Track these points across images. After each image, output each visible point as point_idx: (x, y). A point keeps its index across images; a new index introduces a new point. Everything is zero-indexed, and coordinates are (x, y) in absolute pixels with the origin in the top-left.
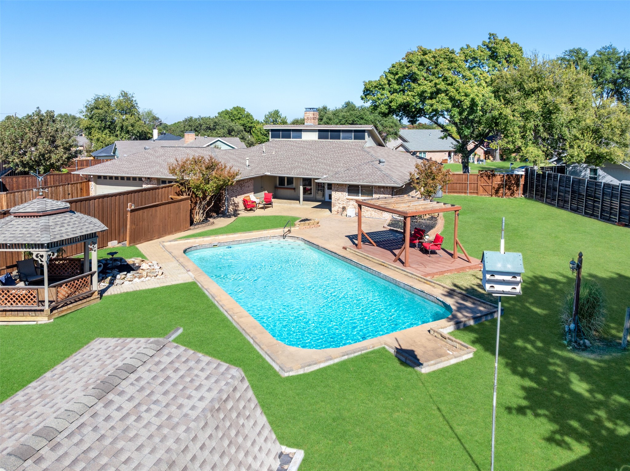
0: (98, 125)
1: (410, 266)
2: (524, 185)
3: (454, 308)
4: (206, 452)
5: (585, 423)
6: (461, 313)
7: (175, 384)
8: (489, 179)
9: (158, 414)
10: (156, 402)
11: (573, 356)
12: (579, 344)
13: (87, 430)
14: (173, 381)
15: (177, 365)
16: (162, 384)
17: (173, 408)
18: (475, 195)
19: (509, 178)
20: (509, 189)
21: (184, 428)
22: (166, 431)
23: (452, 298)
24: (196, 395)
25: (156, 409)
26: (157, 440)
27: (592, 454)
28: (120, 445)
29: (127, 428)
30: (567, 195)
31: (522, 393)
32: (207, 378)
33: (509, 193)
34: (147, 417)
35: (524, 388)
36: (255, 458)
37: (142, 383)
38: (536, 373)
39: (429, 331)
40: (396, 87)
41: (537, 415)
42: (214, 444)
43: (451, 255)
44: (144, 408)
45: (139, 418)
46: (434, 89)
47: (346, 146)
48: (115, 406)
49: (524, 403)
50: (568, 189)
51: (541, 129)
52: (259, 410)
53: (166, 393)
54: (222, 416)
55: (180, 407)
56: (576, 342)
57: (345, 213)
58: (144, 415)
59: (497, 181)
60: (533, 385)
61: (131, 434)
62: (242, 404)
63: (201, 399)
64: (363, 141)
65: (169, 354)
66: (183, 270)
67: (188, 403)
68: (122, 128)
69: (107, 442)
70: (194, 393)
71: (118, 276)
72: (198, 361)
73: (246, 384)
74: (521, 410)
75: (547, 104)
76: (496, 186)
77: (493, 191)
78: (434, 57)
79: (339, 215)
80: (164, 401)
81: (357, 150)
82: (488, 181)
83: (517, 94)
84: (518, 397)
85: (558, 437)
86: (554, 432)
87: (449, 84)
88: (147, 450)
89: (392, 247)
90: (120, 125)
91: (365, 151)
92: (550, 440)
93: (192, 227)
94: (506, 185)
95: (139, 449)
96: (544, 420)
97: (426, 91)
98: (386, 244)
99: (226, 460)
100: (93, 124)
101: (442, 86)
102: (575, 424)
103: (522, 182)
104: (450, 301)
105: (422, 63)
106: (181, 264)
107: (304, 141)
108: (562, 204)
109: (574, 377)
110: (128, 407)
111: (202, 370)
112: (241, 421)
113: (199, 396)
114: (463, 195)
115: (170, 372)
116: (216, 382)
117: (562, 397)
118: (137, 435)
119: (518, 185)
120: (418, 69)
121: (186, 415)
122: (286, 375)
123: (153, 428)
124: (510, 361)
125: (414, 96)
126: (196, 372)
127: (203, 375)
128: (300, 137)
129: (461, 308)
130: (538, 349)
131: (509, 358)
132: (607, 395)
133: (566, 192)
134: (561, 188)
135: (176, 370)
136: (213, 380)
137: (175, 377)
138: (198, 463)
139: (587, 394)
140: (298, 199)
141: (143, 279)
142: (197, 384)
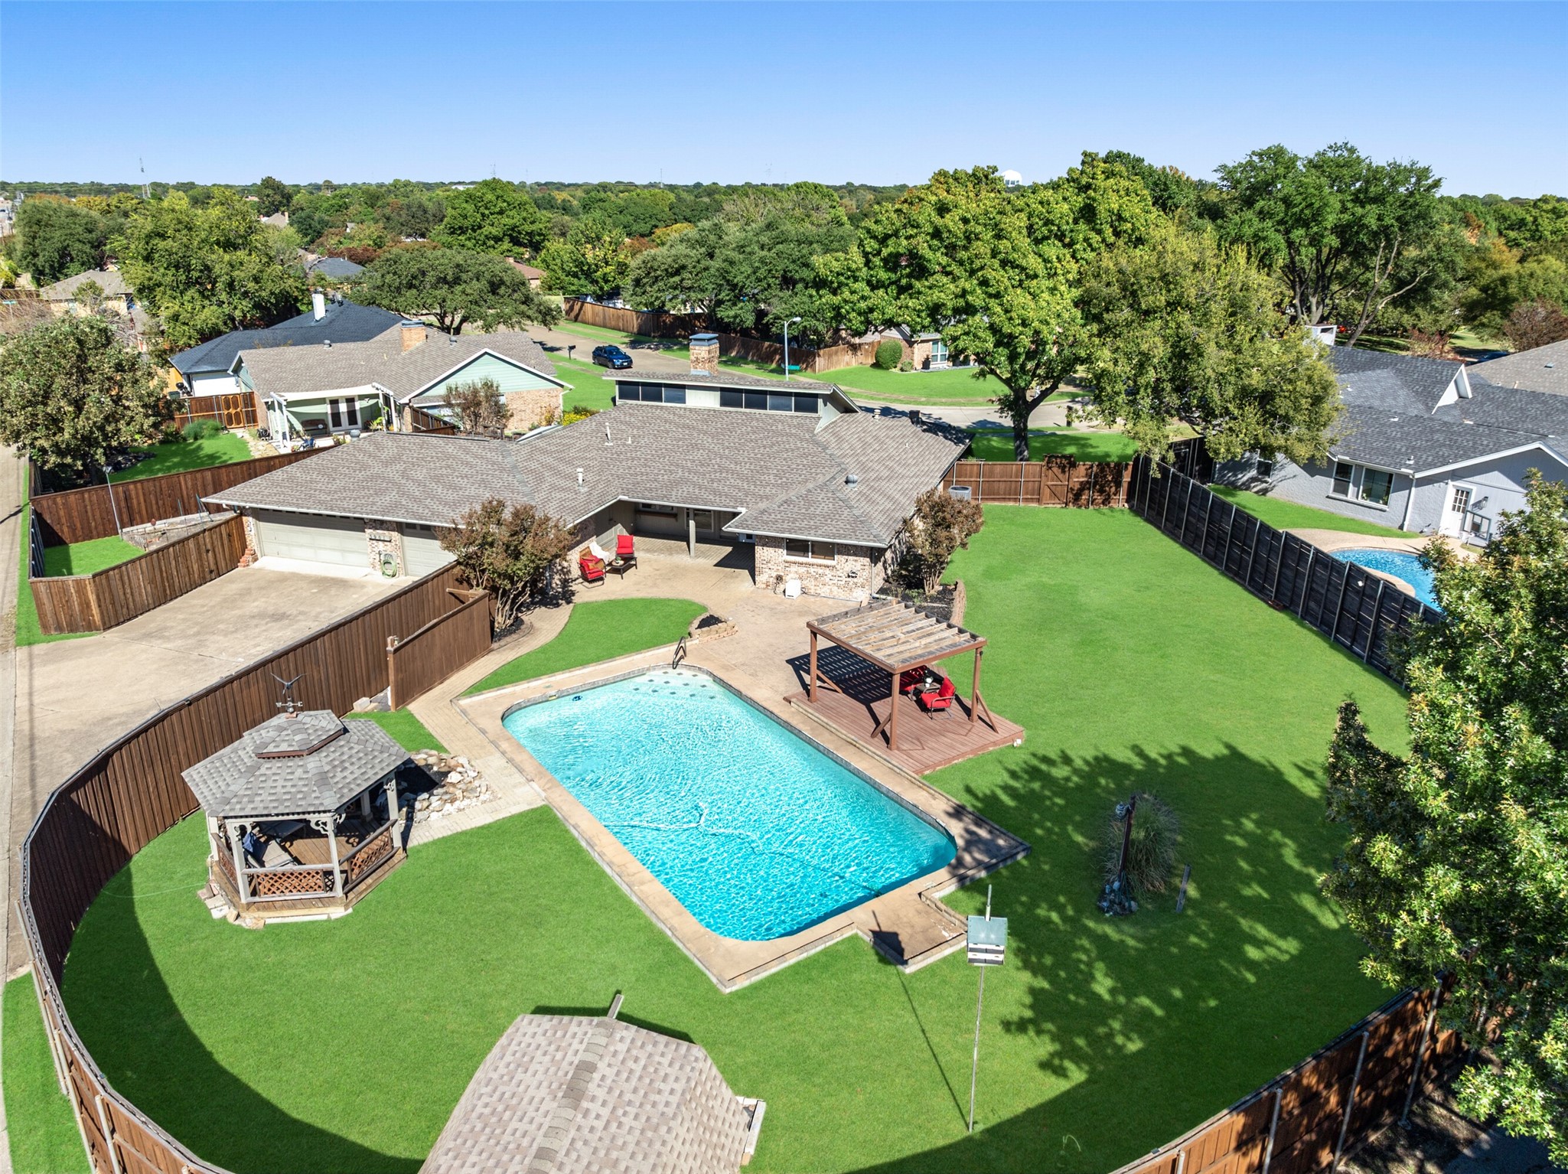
0: (169, 279)
1: (898, 749)
2: (1130, 483)
3: (960, 842)
4: (687, 1145)
5: (1094, 1040)
6: (970, 853)
7: (640, 1078)
8: (1063, 472)
9: (636, 1117)
10: (630, 1103)
11: (1109, 930)
12: (1123, 908)
13: (579, 1144)
14: (637, 1074)
15: (634, 1052)
16: (628, 1079)
17: (648, 1107)
18: (1034, 505)
19: (1102, 470)
20: (1101, 491)
21: (665, 1129)
22: (650, 1134)
23: (960, 820)
24: (666, 1088)
25: (632, 1110)
26: (645, 1145)
27: (1088, 1082)
28: (614, 1155)
29: (613, 1138)
30: (1200, 525)
31: (1028, 1000)
32: (670, 1065)
33: (1099, 499)
34: (628, 1121)
35: (1032, 991)
36: (727, 1136)
37: (608, 1082)
38: (1053, 965)
39: (920, 894)
40: (883, 275)
41: (1039, 1032)
42: (691, 1135)
43: (968, 711)
44: (620, 1112)
45: (620, 1125)
46: (961, 302)
47: (780, 427)
48: (593, 1115)
49: (1028, 1014)
50: (1202, 513)
51: (1168, 386)
52: (724, 1085)
53: (635, 1090)
54: (694, 1105)
55: (654, 1105)
56: (1120, 904)
57: (781, 587)
58: (623, 1119)
59: (1079, 476)
60: (1046, 985)
61: (620, 1142)
62: (709, 1084)
63: (672, 1092)
64: (813, 415)
65: (622, 1039)
66: (518, 778)
67: (661, 1099)
68: (231, 286)
69: (602, 1153)
70: (662, 1086)
71: (418, 805)
72: (655, 1044)
73: (709, 1061)
74: (1021, 1026)
75: (1181, 339)
76: (1077, 486)
77: (1070, 495)
78: (965, 221)
79: (770, 592)
80: (637, 1099)
81: (801, 440)
82: (1061, 476)
83: (1126, 314)
84: (1024, 1006)
85: (1056, 1062)
86: (1053, 1055)
87: (990, 296)
88: (640, 1157)
89: (869, 695)
90: (225, 278)
91: (818, 443)
92: (1045, 1065)
93: (495, 645)
94: (1096, 483)
95: (633, 1156)
96: (1046, 1038)
97: (944, 305)
98: (860, 685)
99: (704, 1147)
100: (157, 277)
101: (977, 299)
102: (1080, 1042)
103: (1127, 478)
104: (956, 828)
105: (936, 234)
106: (510, 761)
107: (691, 410)
108: (1190, 542)
109: (1100, 971)
110: (605, 1112)
111: (663, 1055)
112: (710, 1104)
113: (668, 1089)
114: (1011, 504)
115: (630, 1064)
116: (681, 1068)
117: (1076, 1004)
118: (625, 1143)
119: (1118, 485)
120: (930, 247)
121: (663, 1114)
122: (728, 991)
123: (637, 1133)
124: (1023, 946)
125: (920, 311)
126: (657, 1058)
127: (666, 1061)
128: (683, 400)
129: (973, 841)
130: (1065, 919)
131: (1023, 940)
132: (1130, 995)
133: (1201, 519)
134: (1193, 508)
135: (636, 1060)
136: (677, 1065)
137: (638, 1069)
138: (682, 1158)
139: (1107, 997)
140: (685, 538)
141: (457, 803)
142: (662, 1074)
